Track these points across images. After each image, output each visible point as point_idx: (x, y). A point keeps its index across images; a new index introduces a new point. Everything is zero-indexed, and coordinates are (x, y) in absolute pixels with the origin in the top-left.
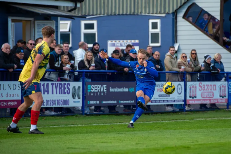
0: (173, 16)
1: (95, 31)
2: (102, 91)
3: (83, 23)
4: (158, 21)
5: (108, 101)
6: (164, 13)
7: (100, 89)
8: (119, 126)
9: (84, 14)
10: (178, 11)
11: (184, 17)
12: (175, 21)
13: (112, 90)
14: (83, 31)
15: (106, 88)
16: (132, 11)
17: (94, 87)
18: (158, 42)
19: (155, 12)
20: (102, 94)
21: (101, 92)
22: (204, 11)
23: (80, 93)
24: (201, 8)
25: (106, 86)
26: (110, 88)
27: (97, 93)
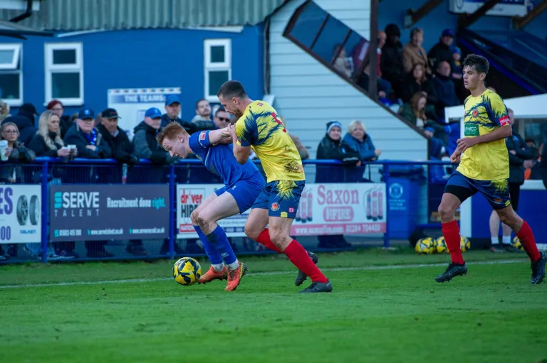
0: (262, 31)
1: (78, 67)
2: (88, 205)
3: (49, 49)
4: (226, 43)
5: (103, 228)
6: (239, 25)
7: (84, 202)
9: (51, 27)
10: (272, 19)
11: (286, 34)
12: (265, 41)
13: (111, 203)
14: (51, 67)
15: (97, 200)
16: (166, 19)
17: (69, 198)
19: (218, 21)
20: (89, 213)
21: (85, 209)
22: (334, 19)
23: (36, 211)
24: (324, 12)
25: (97, 194)
26: (109, 199)
27: (76, 210)
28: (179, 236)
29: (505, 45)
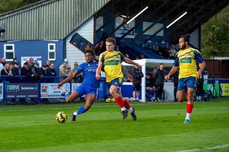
0: (64, 41)
1: (13, 51)
2: (16, 89)
3: (5, 46)
4: (54, 45)
5: (20, 95)
6: (57, 39)
7: (15, 88)
8: (27, 111)
9: (6, 40)
10: (67, 38)
11: (70, 42)
12: (65, 44)
13: (23, 88)
14: (5, 51)
15: (19, 87)
16: (37, 38)
17: (11, 87)
18: (54, 58)
19: (52, 38)
20: (16, 91)
21: (15, 90)
22: (84, 38)
23: (2, 90)
24: (81, 36)
25: (19, 86)
26: (22, 87)
27: (13, 90)
28: (41, 97)
29: (129, 46)
